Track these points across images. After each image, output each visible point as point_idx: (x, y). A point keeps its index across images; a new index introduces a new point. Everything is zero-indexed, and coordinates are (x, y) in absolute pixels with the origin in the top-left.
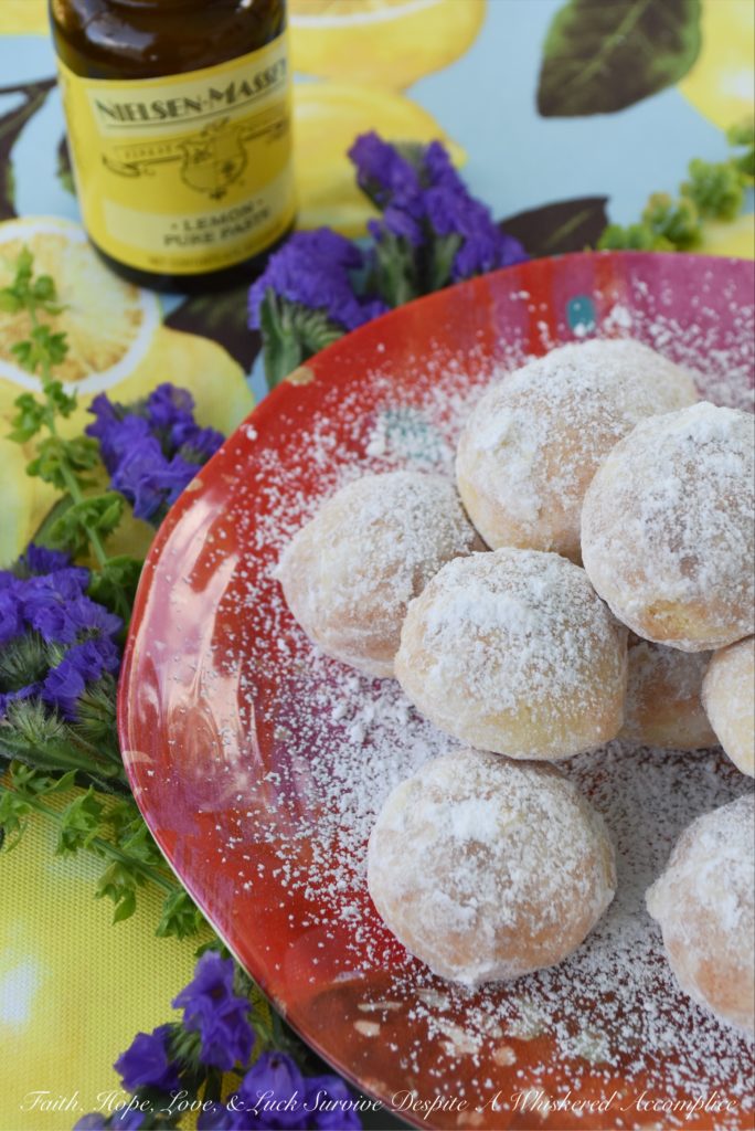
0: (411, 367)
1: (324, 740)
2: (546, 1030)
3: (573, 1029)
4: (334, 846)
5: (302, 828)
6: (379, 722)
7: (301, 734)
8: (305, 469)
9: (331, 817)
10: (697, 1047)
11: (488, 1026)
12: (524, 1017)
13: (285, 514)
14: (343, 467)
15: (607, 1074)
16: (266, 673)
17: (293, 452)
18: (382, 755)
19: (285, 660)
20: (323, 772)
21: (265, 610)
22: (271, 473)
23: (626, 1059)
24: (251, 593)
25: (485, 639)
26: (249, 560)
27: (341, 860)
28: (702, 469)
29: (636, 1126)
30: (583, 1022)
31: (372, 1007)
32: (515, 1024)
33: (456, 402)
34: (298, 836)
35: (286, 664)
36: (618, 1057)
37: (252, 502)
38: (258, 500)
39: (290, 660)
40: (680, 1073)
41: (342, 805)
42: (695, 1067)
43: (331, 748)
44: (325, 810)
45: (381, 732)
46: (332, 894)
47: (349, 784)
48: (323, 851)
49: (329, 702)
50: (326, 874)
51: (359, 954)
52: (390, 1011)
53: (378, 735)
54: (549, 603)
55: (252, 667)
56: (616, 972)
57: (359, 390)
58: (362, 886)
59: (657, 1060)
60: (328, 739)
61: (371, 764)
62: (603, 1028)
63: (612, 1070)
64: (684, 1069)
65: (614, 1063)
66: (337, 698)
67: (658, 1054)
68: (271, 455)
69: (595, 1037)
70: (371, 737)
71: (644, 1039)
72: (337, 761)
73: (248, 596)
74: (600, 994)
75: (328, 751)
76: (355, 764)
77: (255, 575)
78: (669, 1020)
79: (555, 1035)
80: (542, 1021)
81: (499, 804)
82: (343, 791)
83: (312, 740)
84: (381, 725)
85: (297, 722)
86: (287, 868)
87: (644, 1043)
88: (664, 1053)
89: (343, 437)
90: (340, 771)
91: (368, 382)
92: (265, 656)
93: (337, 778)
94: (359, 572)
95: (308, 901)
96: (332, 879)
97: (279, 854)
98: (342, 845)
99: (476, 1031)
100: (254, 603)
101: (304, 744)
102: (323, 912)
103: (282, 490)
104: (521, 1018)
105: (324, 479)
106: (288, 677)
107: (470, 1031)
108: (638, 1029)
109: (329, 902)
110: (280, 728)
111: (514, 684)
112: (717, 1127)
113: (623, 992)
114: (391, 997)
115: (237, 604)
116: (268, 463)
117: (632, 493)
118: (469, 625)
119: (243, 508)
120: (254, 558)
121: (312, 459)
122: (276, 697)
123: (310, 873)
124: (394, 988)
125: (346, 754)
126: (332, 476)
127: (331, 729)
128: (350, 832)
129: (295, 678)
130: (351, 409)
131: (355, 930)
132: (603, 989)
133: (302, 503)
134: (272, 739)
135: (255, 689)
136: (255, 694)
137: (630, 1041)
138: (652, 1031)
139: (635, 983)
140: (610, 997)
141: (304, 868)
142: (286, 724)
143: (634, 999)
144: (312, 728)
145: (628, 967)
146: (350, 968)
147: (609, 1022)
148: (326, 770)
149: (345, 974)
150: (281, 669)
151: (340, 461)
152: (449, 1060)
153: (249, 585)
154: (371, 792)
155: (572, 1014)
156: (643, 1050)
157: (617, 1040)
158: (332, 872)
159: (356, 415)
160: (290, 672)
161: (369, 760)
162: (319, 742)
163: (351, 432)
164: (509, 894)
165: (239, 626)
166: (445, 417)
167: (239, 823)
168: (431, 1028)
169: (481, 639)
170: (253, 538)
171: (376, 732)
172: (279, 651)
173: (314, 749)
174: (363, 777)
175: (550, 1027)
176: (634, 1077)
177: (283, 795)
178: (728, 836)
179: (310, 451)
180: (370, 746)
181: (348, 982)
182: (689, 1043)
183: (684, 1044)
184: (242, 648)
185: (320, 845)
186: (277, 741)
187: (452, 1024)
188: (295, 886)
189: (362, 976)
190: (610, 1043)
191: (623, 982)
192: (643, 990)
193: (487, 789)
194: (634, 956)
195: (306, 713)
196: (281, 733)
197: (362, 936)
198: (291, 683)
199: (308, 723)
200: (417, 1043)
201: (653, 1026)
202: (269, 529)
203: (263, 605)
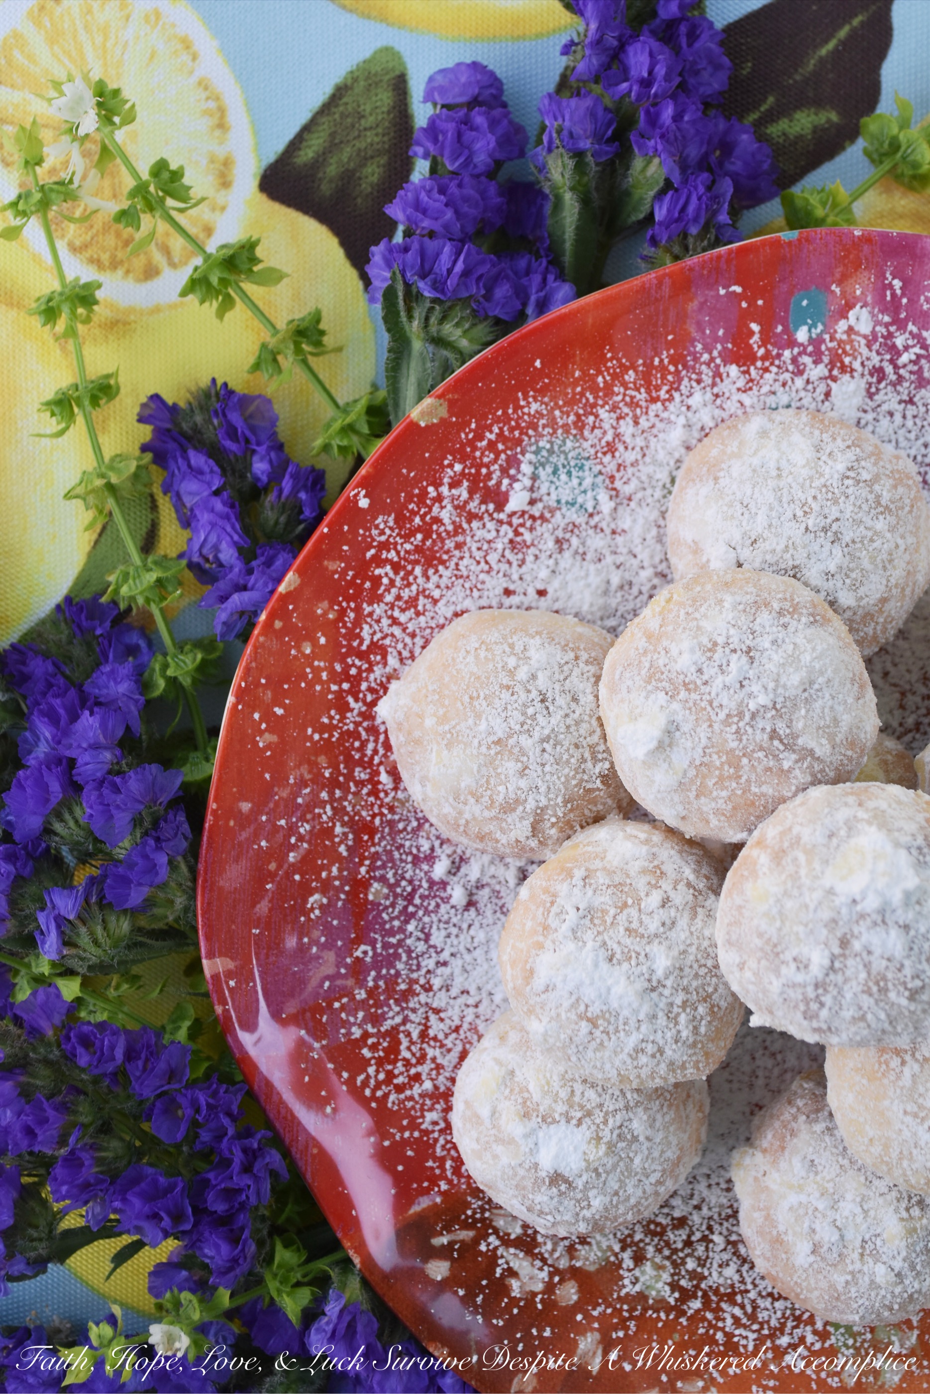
0: (575, 383)
1: (422, 897)
2: (612, 1259)
3: (639, 1259)
4: (424, 1035)
5: (391, 1014)
6: (485, 880)
7: (399, 890)
8: (427, 535)
9: (423, 998)
10: (755, 1286)
11: (556, 1255)
12: (593, 1242)
13: (399, 598)
14: (475, 524)
15: (663, 1315)
16: (364, 813)
17: (414, 513)
18: (485, 921)
19: (387, 794)
20: (419, 939)
21: (367, 730)
22: (385, 546)
23: (686, 1295)
24: (352, 710)
25: (593, 1022)
26: (354, 665)
27: (430, 1053)
28: (857, 946)
29: (679, 1384)
30: (650, 1251)
31: (444, 1240)
32: (582, 1250)
33: (626, 428)
34: (387, 1025)
35: (387, 800)
36: (677, 1295)
37: (359, 589)
38: (368, 585)
39: (392, 794)
40: (733, 1316)
41: (436, 982)
42: (749, 1309)
43: (431, 908)
44: (417, 988)
45: (486, 892)
46: (417, 1097)
47: (445, 956)
48: (412, 1043)
49: (432, 849)
50: (413, 1071)
51: (438, 1172)
52: (462, 1242)
53: (483, 895)
54: (669, 983)
55: (349, 809)
56: (692, 1195)
57: (506, 419)
58: (449, 1084)
59: (714, 1298)
60: (427, 897)
61: (472, 932)
62: (668, 1258)
63: (668, 1309)
64: (737, 1311)
65: (672, 1301)
66: (441, 844)
67: (716, 1292)
68: (386, 522)
69: (659, 1268)
70: (475, 898)
71: (706, 1273)
72: (435, 927)
73: (349, 715)
74: (673, 1219)
75: (427, 912)
76: (454, 931)
77: (359, 685)
78: (734, 1254)
79: (619, 1266)
80: (610, 1248)
81: (588, 1134)
82: (438, 963)
83: (410, 898)
84: (488, 884)
85: (395, 874)
86: (371, 1070)
87: (705, 1278)
88: (722, 1290)
89: (477, 483)
90: (437, 938)
91: (517, 407)
92: (365, 791)
93: (434, 947)
94: (473, 794)
95: (391, 1110)
96: (417, 1078)
97: (366, 1052)
98: (431, 1033)
99: (544, 1260)
100: (355, 723)
101: (401, 903)
102: (405, 1122)
103: (396, 567)
104: (589, 1244)
105: (450, 544)
106: (389, 817)
107: (538, 1263)
108: (702, 1262)
109: (413, 1108)
110: (376, 885)
111: (617, 1063)
112: (754, 1388)
113: (696, 1218)
114: (465, 1226)
115: (336, 727)
116: (382, 533)
117: (775, 946)
118: (577, 1000)
119: (348, 599)
120: (358, 662)
121: (437, 520)
122: (374, 845)
123: (396, 1072)
124: (469, 1212)
125: (446, 917)
126: (460, 538)
127: (432, 883)
128: (442, 1015)
129: (397, 817)
130: (492, 445)
131: (436, 1140)
132: (677, 1214)
133: (421, 580)
134: (366, 899)
135: (351, 836)
136: (350, 843)
137: (693, 1275)
138: (715, 1265)
139: (710, 1209)
140: (681, 1222)
141: (390, 1067)
142: (383, 879)
143: (704, 1227)
144: (410, 882)
145: (705, 1193)
146: (427, 1191)
147: (675, 1251)
148: (422, 936)
149: (421, 1199)
150: (381, 806)
151: (472, 517)
152: (514, 1301)
153: (350, 699)
154: (469, 968)
155: (641, 1241)
156: (703, 1286)
157: (679, 1274)
158: (419, 1069)
159: (497, 454)
160: (392, 809)
161: (470, 926)
162: (417, 901)
163: (489, 476)
164: (587, 1213)
165: (337, 757)
166: (611, 449)
167: (324, 1019)
168: (500, 1261)
169: (589, 1020)
170: (359, 636)
171: (481, 893)
172: (379, 782)
173: (411, 909)
174: (462, 948)
175: (616, 1255)
176: (688, 1319)
177: (373, 973)
178: (820, 1168)
179: (436, 509)
180: (473, 909)
181: (424, 1210)
182: (749, 1280)
183: (743, 1282)
184: (339, 786)
185: (408, 1034)
186: (372, 903)
187: (521, 1255)
188: (379, 1093)
189: (438, 1200)
190: (672, 1275)
191: (698, 1208)
192: (716, 1217)
193: (579, 1115)
194: (713, 1182)
195: (406, 862)
196: (377, 892)
197: (443, 1147)
198: (391, 824)
199: (408, 876)
200: (484, 1282)
201: (717, 1259)
202: (378, 621)
203: (365, 724)
